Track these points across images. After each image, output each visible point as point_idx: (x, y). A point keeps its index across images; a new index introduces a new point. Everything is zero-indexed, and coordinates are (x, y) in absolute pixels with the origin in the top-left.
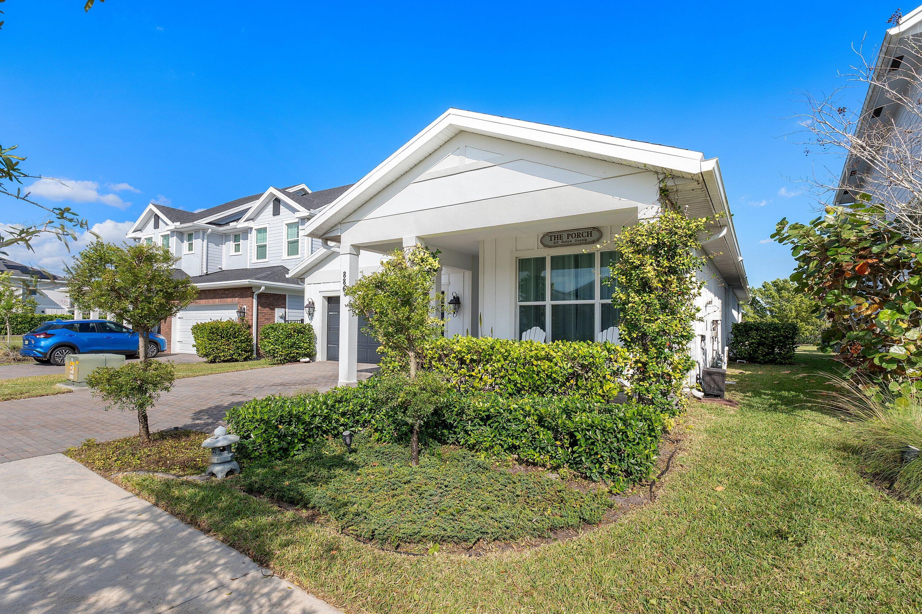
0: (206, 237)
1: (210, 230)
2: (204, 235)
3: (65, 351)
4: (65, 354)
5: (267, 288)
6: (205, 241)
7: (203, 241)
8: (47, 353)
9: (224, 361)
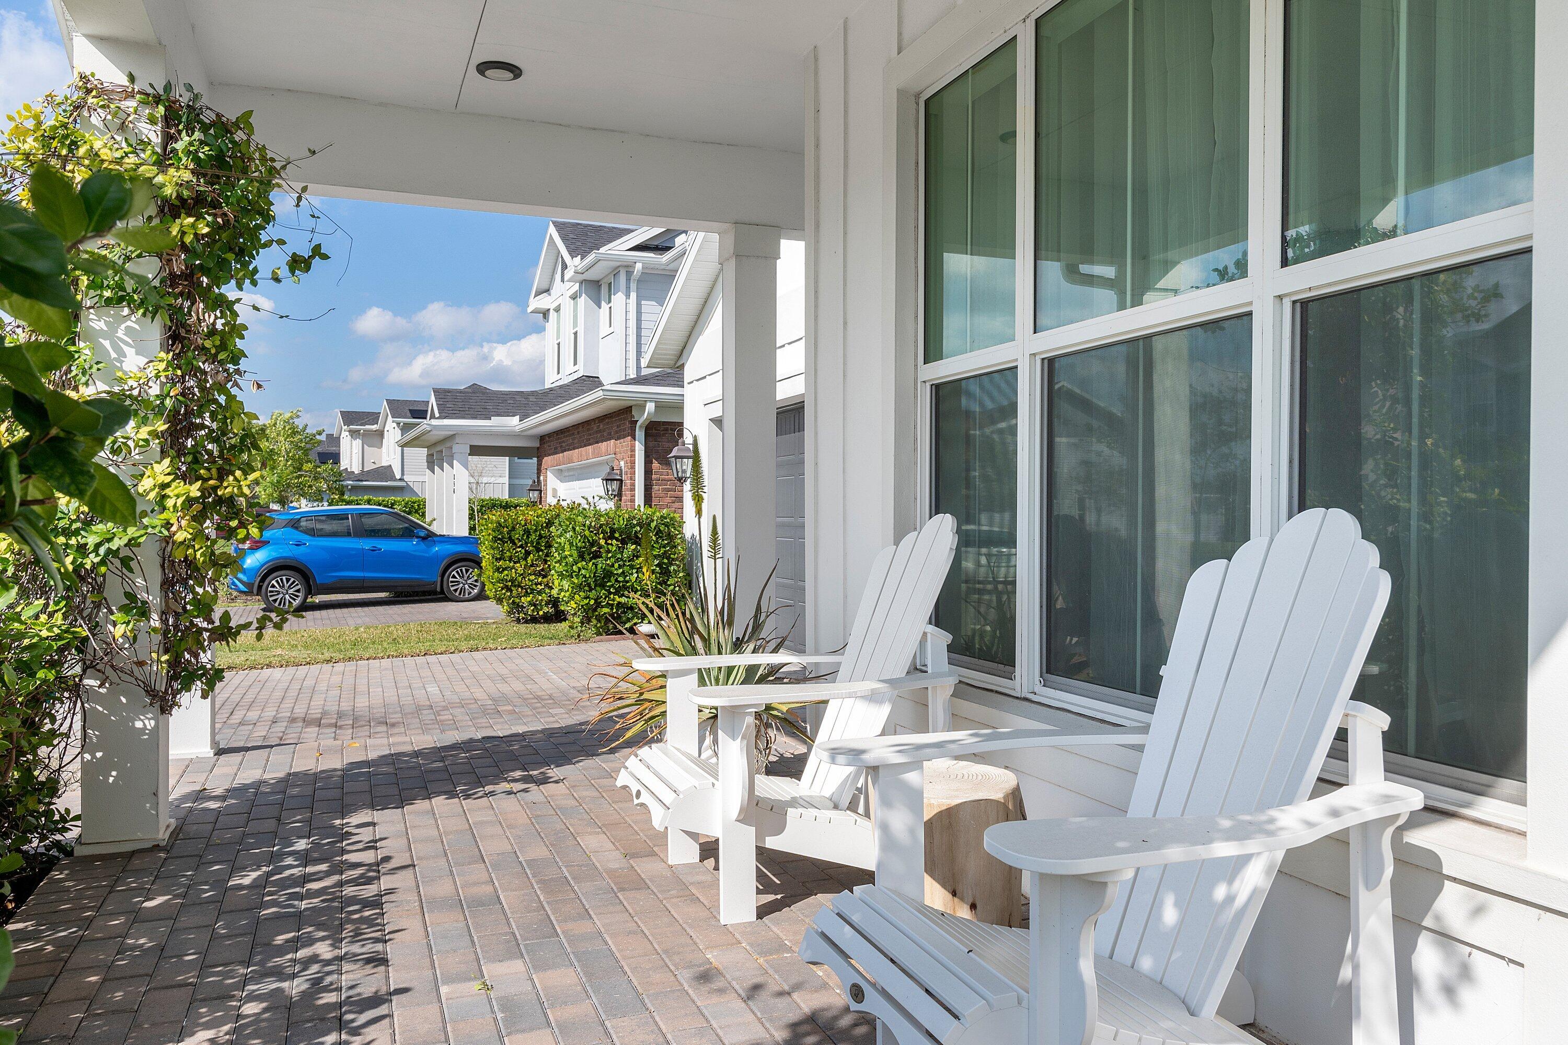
0: (633, 286)
1: (639, 266)
2: (628, 280)
3: (288, 580)
4: (287, 586)
5: (659, 406)
6: (633, 295)
7: (628, 296)
8: (253, 584)
9: (534, 620)
